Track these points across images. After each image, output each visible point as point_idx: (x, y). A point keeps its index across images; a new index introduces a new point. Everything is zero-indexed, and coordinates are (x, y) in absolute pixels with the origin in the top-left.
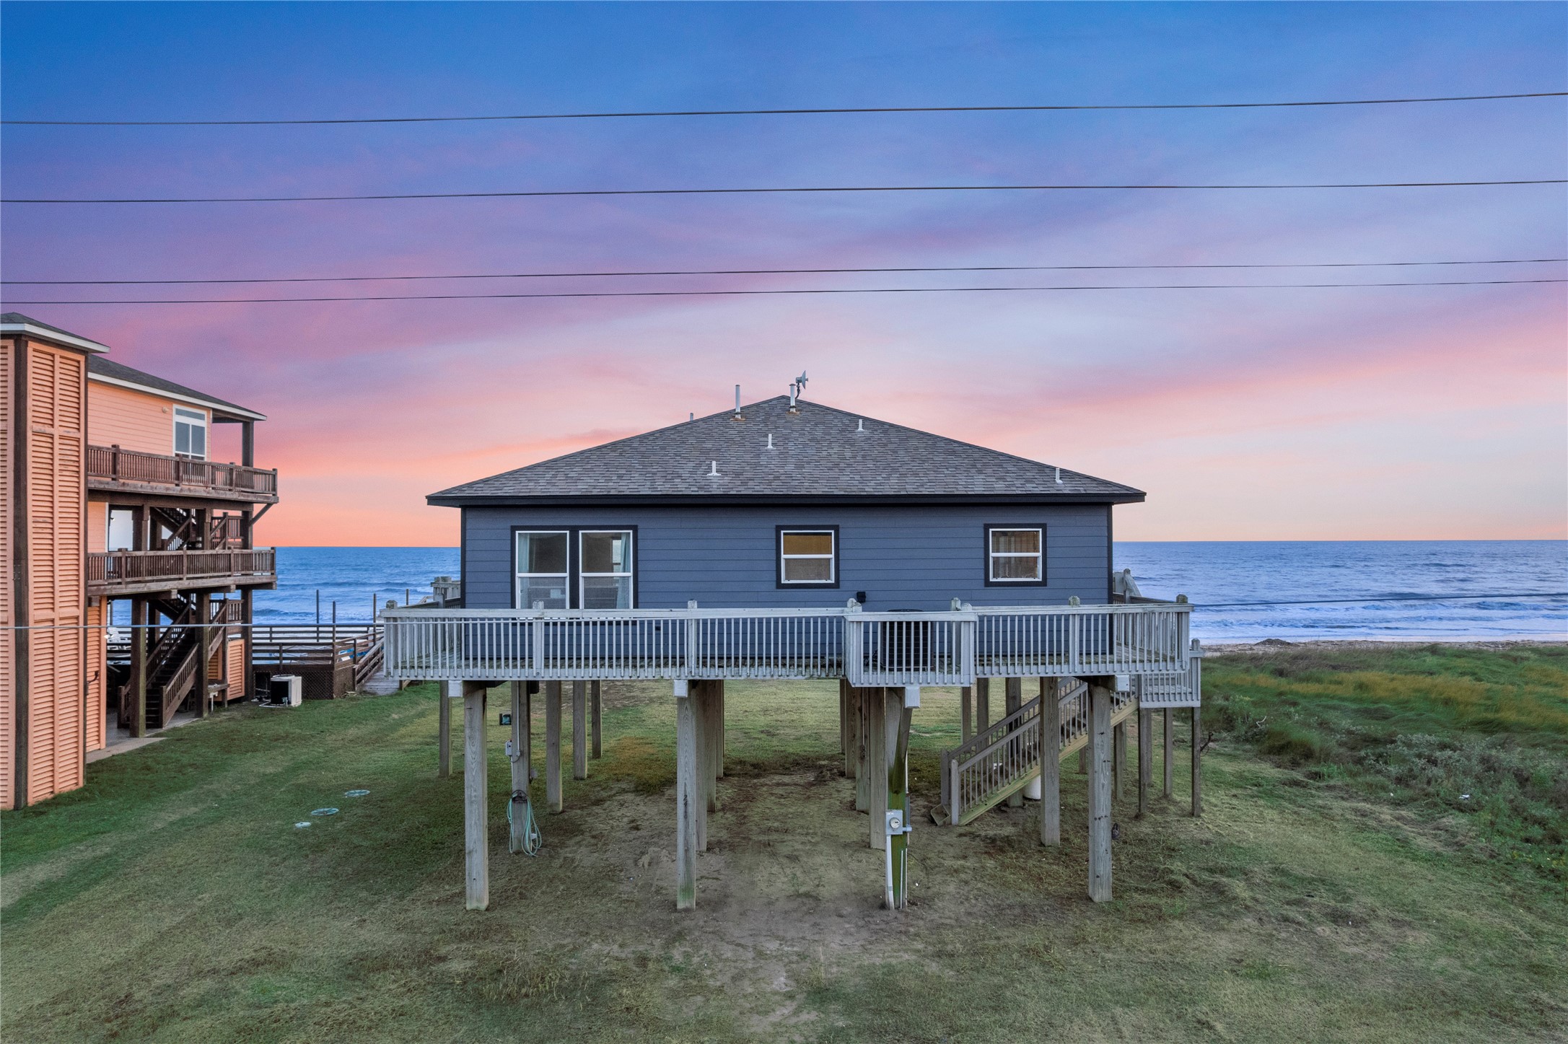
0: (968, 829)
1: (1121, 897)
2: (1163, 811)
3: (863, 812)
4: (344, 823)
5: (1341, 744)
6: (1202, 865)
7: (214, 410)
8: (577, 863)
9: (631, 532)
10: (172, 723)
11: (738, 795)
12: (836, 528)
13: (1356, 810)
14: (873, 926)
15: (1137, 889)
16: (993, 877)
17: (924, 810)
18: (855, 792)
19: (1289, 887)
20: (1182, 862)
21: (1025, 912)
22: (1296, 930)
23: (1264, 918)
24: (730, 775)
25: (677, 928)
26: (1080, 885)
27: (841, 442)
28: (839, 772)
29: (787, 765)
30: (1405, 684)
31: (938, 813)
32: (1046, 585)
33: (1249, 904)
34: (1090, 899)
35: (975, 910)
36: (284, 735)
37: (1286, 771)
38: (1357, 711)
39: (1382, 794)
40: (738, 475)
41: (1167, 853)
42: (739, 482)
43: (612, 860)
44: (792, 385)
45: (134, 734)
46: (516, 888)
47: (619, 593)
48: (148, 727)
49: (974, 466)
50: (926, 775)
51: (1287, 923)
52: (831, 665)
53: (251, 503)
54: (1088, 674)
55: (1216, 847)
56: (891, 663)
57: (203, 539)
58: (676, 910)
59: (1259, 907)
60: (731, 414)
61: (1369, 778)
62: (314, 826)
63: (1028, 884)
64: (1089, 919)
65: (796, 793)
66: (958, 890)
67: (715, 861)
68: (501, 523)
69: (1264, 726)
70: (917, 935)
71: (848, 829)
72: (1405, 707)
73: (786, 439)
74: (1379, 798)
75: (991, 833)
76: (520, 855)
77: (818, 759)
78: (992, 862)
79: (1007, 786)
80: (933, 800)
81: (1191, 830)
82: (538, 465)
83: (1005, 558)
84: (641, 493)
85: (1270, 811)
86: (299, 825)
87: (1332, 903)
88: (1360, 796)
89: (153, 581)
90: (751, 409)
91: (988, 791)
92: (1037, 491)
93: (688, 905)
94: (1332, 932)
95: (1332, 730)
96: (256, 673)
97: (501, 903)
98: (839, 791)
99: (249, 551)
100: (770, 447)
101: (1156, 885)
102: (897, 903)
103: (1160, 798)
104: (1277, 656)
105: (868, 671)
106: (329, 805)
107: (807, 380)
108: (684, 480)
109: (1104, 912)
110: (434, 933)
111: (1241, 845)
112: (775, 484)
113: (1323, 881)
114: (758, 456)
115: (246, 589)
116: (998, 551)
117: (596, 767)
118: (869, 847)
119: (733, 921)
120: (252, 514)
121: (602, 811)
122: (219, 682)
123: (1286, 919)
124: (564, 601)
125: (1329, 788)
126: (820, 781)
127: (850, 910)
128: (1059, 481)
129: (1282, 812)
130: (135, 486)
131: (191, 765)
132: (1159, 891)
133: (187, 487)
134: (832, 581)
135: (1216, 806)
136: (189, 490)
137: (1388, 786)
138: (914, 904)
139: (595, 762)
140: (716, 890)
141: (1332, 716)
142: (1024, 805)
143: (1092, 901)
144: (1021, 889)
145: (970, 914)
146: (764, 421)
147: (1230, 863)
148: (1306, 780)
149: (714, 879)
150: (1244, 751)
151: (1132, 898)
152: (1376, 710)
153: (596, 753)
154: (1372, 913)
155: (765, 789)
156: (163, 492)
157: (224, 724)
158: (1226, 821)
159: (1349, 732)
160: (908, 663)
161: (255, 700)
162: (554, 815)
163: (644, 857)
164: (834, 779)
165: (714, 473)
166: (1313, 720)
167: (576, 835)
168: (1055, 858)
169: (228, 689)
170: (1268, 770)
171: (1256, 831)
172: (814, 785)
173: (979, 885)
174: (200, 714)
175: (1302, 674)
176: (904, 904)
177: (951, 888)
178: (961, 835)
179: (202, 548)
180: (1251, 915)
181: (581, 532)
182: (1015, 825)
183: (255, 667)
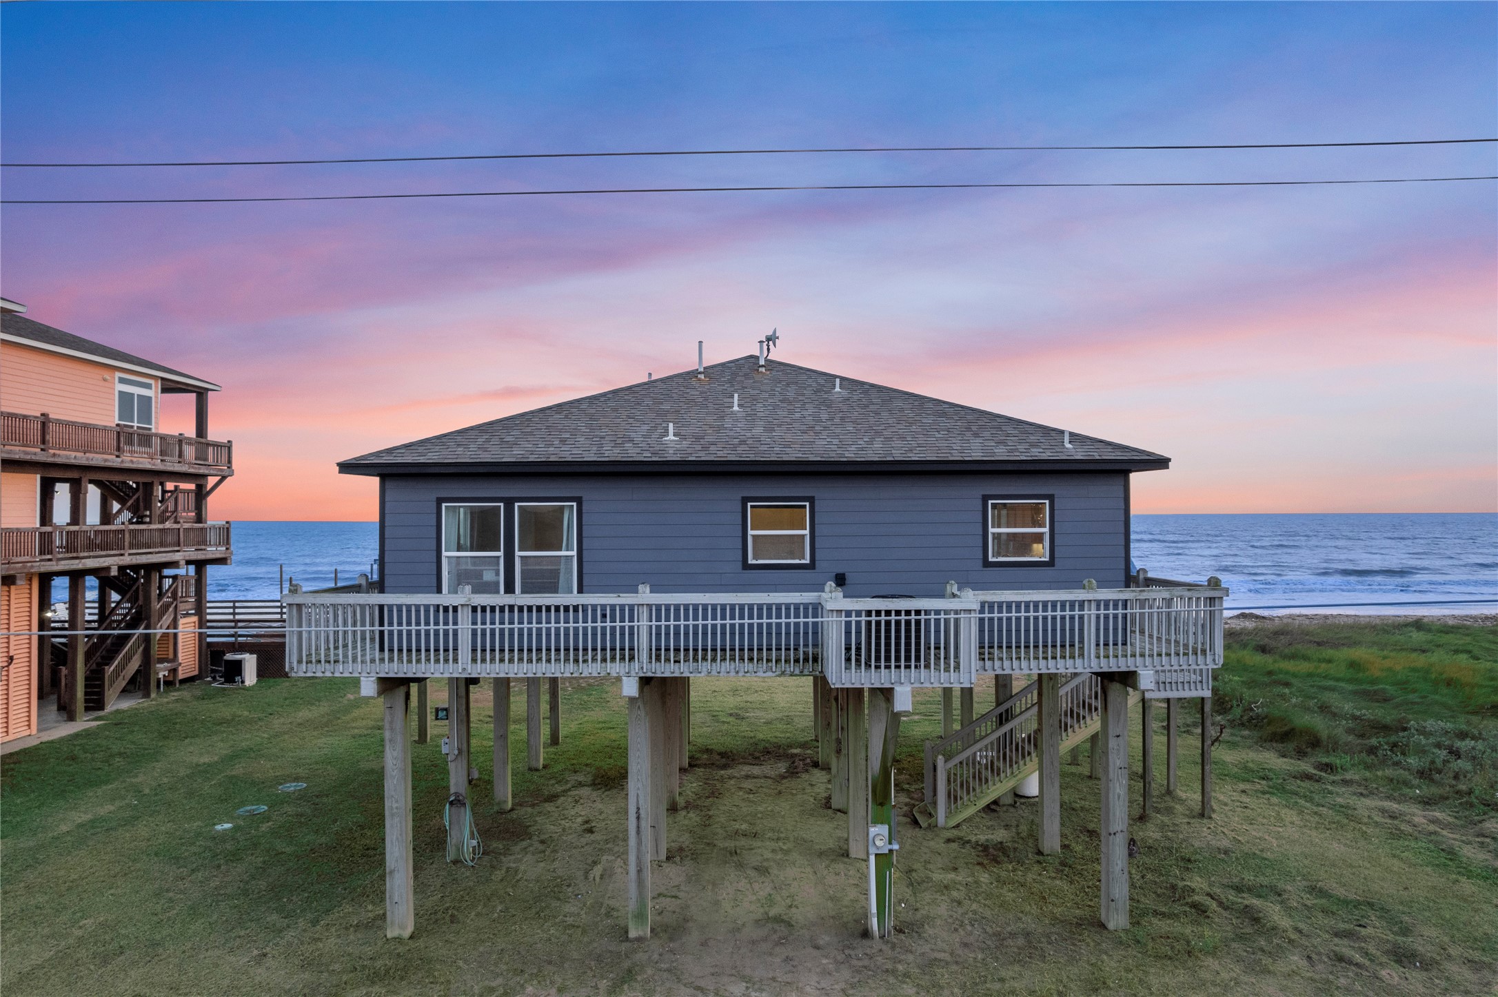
0: (956, 832)
1: (1138, 923)
2: (1169, 811)
3: (839, 811)
4: (270, 823)
5: (1349, 731)
6: (1225, 881)
7: (163, 379)
8: (520, 876)
9: (575, 504)
10: (116, 704)
11: (704, 789)
12: (811, 500)
13: (1383, 811)
14: (855, 962)
15: (1156, 913)
16: (989, 896)
17: (905, 808)
18: (830, 786)
19: (1333, 913)
20: (1201, 877)
21: (1030, 942)
22: (1357, 974)
23: (1314, 956)
24: (695, 766)
25: (627, 964)
26: (1089, 906)
27: (817, 403)
28: (812, 761)
29: (757, 754)
30: (1401, 663)
31: (921, 812)
32: (1053, 566)
33: (1293, 937)
34: (1103, 926)
35: (971, 939)
36: (229, 718)
37: (1293, 761)
38: (1355, 693)
39: (1406, 790)
40: (698, 438)
41: (1182, 864)
42: (699, 447)
43: (560, 872)
44: (761, 342)
45: (71, 718)
46: (447, 909)
47: (562, 575)
48: (87, 709)
49: (969, 429)
50: (906, 766)
51: (1343, 964)
52: (806, 660)
53: (205, 476)
54: (1106, 669)
55: (1237, 859)
56: (878, 659)
57: (151, 513)
58: (627, 939)
59: (1304, 941)
60: (693, 374)
61: (1389, 772)
62: (236, 829)
63: (1030, 905)
64: (1106, 953)
65: (767, 787)
66: (950, 913)
67: (675, 874)
68: (425, 495)
69: (1260, 710)
70: (906, 975)
71: (823, 831)
72: (1405, 689)
73: (754, 399)
74: (1403, 795)
75: (982, 838)
76: (458, 865)
77: (790, 746)
78: (986, 875)
79: (999, 785)
80: (916, 796)
81: (1202, 836)
82: (472, 428)
83: (1008, 534)
84: (585, 459)
85: (1287, 810)
86: (218, 827)
87: (1391, 937)
88: (1382, 792)
89: (89, 557)
90: (717, 369)
91: (978, 790)
92: (1045, 456)
93: (641, 933)
94: (1400, 978)
95: (1335, 715)
96: (211, 651)
97: (429, 928)
98: (812, 785)
99: (201, 525)
100: (736, 408)
101: (1177, 908)
102: (882, 932)
103: (1164, 795)
104: (1256, 631)
105: (850, 669)
106: (258, 801)
107: (778, 338)
108: (636, 445)
109: (1121, 943)
110: (344, 971)
111: (1265, 855)
112: (740, 449)
113: (1371, 905)
114: (722, 418)
115: (200, 565)
116: (999, 527)
117: (552, 756)
118: (848, 856)
119: (693, 954)
120: (206, 487)
121: (554, 809)
122: (168, 661)
123: (1341, 959)
124: (498, 583)
125: (1345, 782)
126: (793, 773)
127: (827, 938)
128: (1068, 446)
129: (1301, 813)
130: (68, 458)
131: (120, 754)
132: (1182, 915)
133: (130, 458)
134: (807, 561)
135: (1226, 804)
136: (132, 461)
137: (1410, 781)
138: (901, 931)
139: (552, 749)
140: (674, 912)
141: (1333, 699)
142: (1015, 802)
143: (1106, 928)
144: (1022, 912)
145: (966, 945)
146: (730, 382)
147: (1258, 879)
148: (1318, 773)
149: (673, 897)
150: (1242, 737)
151: (1151, 924)
152: (1375, 692)
153: (554, 740)
154: (1442, 951)
155: (732, 782)
156: (102, 464)
157: (171, 706)
158: (1242, 824)
159: (1355, 718)
160: (898, 659)
161: (209, 679)
162: (502, 813)
163: (595, 869)
164: (807, 771)
165: (671, 437)
166: (1312, 703)
167: (523, 840)
168: (1058, 871)
169: (180, 668)
170: (1271, 759)
171: (1279, 837)
172: (786, 778)
173: (974, 906)
174: (147, 695)
175: (1286, 651)
176: (889, 932)
177: (943, 910)
178: (949, 841)
179: (150, 523)
180: (1296, 951)
181: (517, 505)
182: (1007, 827)
183: (209, 644)
